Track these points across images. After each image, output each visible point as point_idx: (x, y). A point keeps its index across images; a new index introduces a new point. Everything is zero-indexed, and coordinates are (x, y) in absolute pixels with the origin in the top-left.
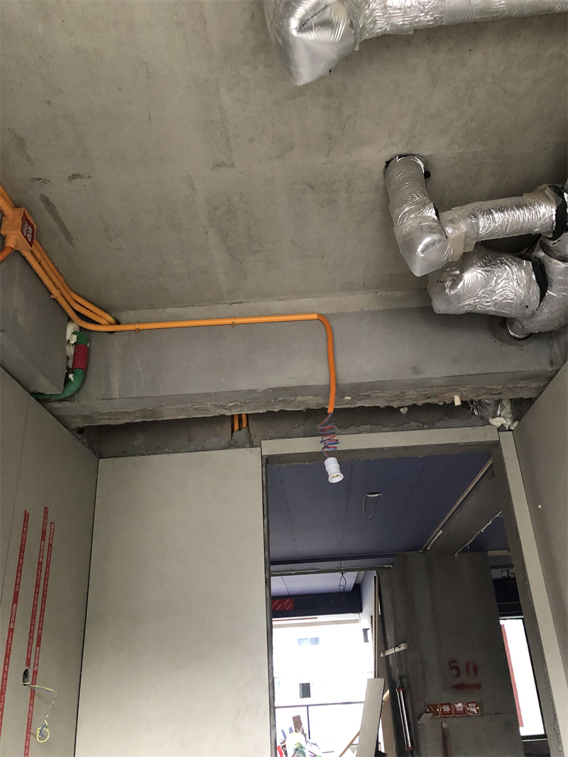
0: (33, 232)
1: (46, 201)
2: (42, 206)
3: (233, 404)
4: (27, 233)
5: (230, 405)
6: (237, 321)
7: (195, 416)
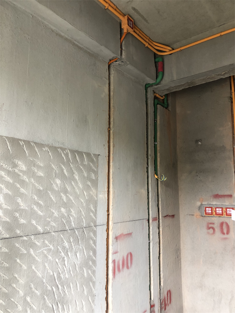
0: (133, 24)
1: (134, 9)
2: (134, 11)
3: (224, 73)
4: (131, 24)
5: (223, 73)
6: (222, 34)
7: (210, 81)
